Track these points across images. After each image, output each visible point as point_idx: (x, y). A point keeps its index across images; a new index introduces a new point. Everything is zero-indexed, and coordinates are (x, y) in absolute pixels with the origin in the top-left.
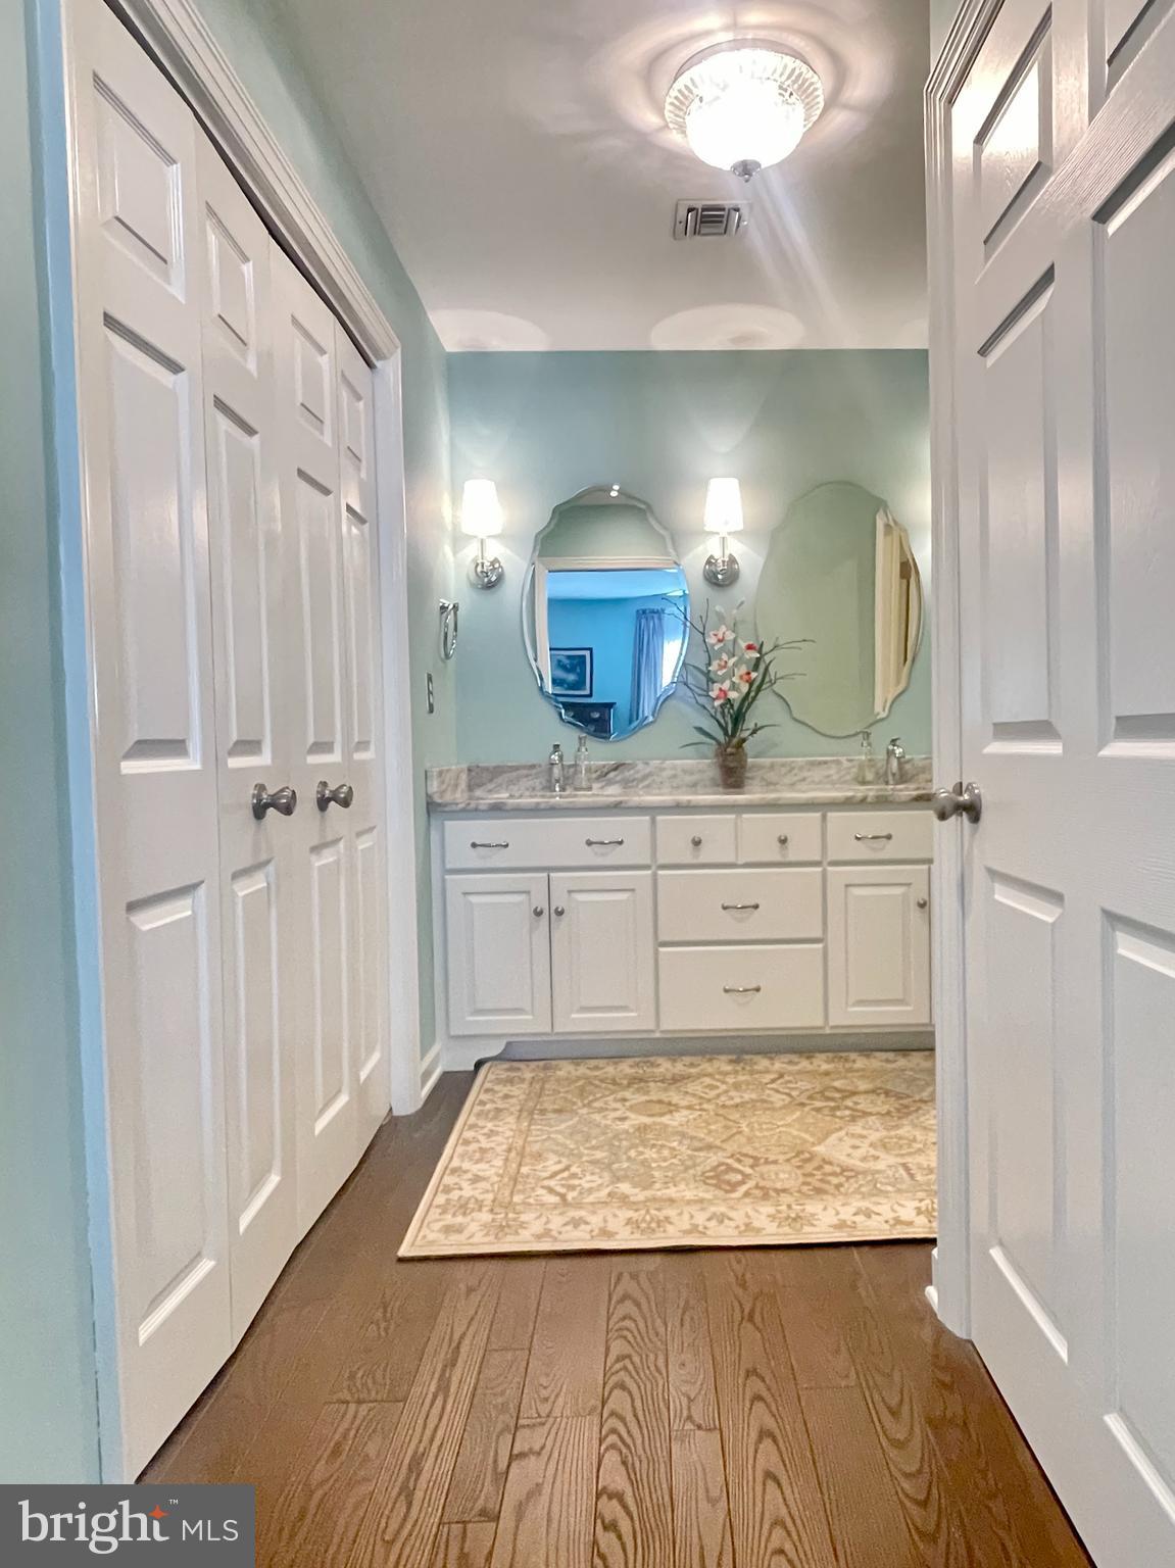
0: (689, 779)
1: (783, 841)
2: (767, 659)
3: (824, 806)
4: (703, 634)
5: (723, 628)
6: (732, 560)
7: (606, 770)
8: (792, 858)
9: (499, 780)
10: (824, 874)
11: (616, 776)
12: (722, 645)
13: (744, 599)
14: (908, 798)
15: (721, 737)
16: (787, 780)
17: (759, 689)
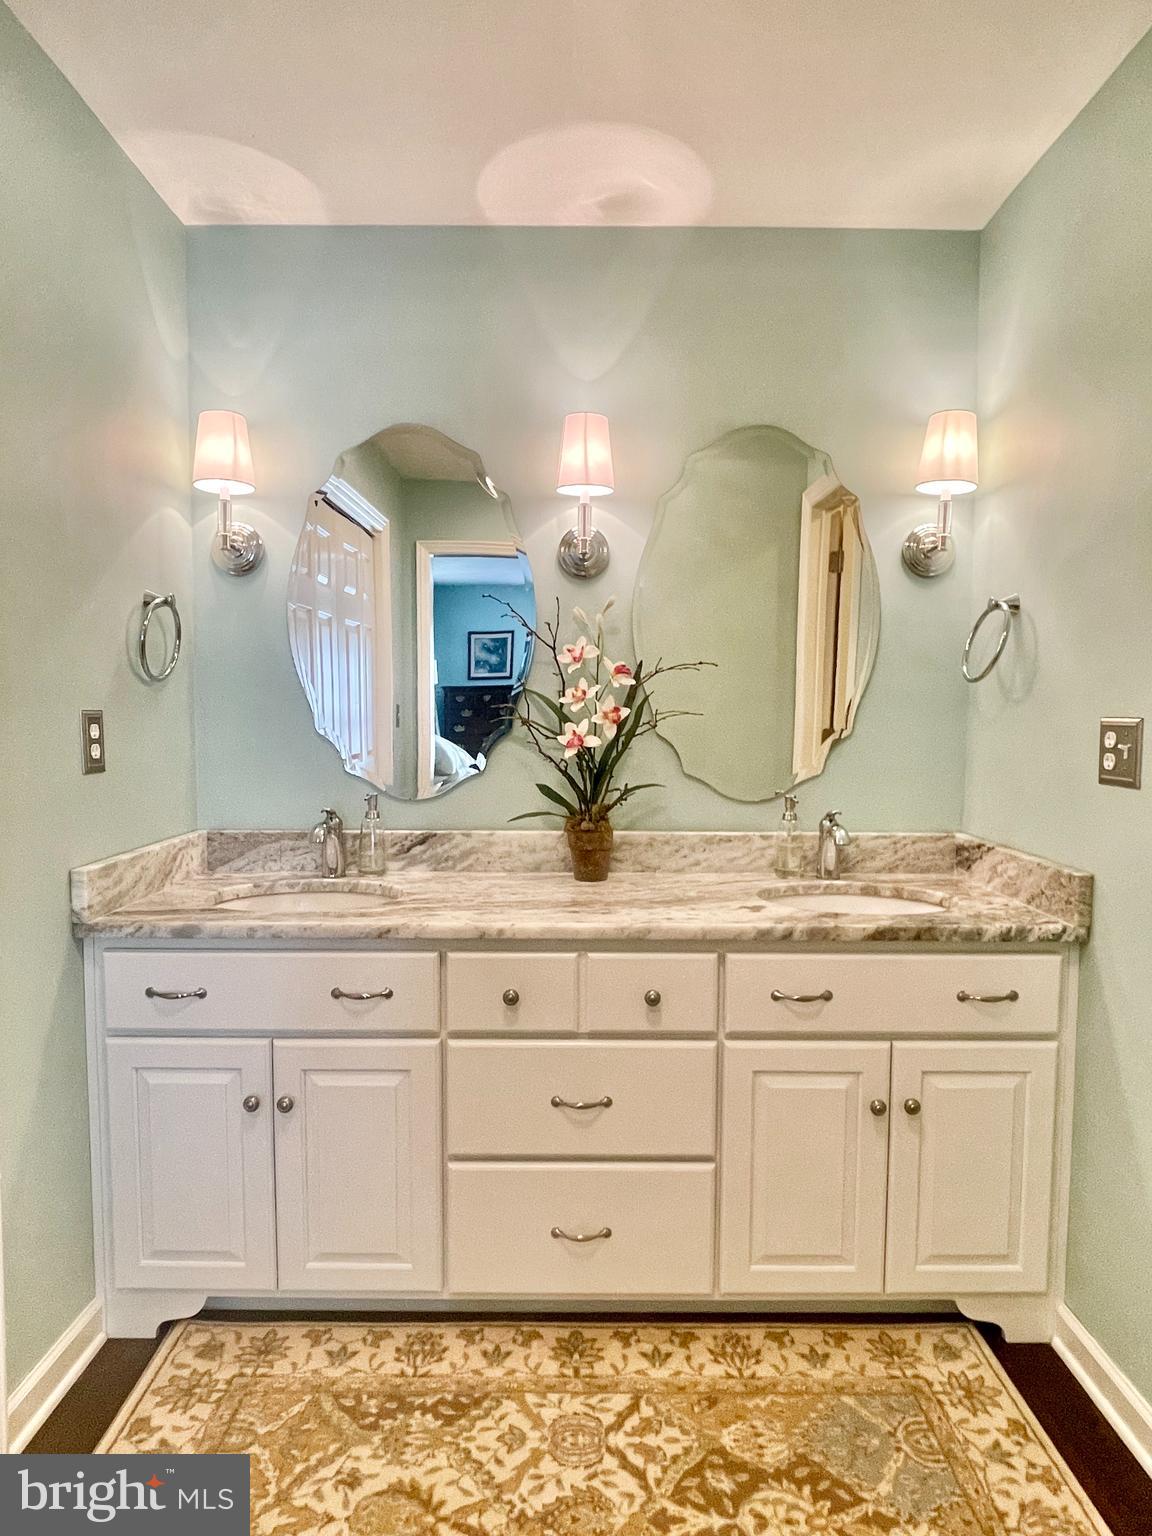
0: (529, 859)
1: (653, 1001)
2: (648, 686)
3: (720, 944)
4: (554, 649)
5: (583, 641)
6: (599, 540)
7: (408, 843)
8: (667, 1024)
9: (252, 855)
10: (719, 1053)
11: (424, 852)
12: (579, 666)
13: (612, 598)
14: (860, 935)
15: (575, 803)
16: (672, 864)
17: (631, 734)
